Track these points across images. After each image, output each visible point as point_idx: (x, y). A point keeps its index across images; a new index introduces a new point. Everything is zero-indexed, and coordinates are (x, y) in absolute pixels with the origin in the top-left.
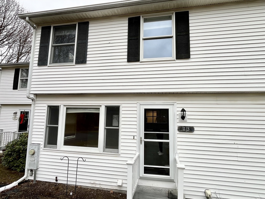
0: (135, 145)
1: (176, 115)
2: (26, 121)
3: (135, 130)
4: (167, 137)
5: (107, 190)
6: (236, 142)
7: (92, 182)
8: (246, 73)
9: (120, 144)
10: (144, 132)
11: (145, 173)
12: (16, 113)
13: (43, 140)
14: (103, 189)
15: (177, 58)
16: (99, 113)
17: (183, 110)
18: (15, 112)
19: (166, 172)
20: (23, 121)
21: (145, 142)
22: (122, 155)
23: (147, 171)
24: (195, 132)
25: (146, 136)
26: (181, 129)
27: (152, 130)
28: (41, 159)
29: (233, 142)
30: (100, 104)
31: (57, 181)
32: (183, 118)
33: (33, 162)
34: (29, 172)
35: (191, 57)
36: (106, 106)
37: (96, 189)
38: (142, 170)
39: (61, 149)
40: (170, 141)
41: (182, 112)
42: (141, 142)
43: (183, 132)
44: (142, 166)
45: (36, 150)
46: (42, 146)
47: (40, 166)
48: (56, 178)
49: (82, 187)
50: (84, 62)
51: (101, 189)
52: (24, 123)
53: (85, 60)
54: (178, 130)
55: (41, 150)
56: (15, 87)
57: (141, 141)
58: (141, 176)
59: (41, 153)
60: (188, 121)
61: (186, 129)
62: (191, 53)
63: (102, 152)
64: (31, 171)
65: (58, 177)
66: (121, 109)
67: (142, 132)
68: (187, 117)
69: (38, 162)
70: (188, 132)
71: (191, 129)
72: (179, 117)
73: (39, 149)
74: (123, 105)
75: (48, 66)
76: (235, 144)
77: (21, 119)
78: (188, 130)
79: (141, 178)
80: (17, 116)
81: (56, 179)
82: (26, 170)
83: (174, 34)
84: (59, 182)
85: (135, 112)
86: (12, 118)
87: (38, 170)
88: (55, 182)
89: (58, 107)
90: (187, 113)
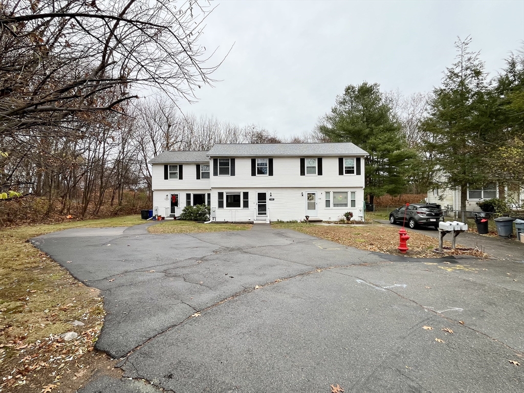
1: (268, 195)
2: (176, 200)
3: (254, 201)
4: (265, 202)
9: (249, 206)
13: (217, 206)
15: (269, 175)
16: (240, 195)
18: (166, 195)
19: (265, 214)
20: (174, 200)
21: (258, 204)
22: (250, 209)
23: (259, 214)
24: (275, 200)
25: (259, 202)
26: (270, 199)
27: (260, 200)
30: (241, 191)
35: (274, 175)
36: (243, 192)
38: (257, 214)
39: (225, 209)
40: (267, 203)
44: (257, 212)
46: (217, 208)
50: (234, 175)
56: (166, 178)
58: (257, 216)
60: (273, 197)
63: (242, 209)
67: (257, 201)
70: (272, 200)
72: (270, 195)
74: (250, 192)
75: (218, 176)
80: (168, 198)
81: (225, 220)
85: (254, 194)
86: (164, 199)
89: (223, 193)
90: (272, 194)
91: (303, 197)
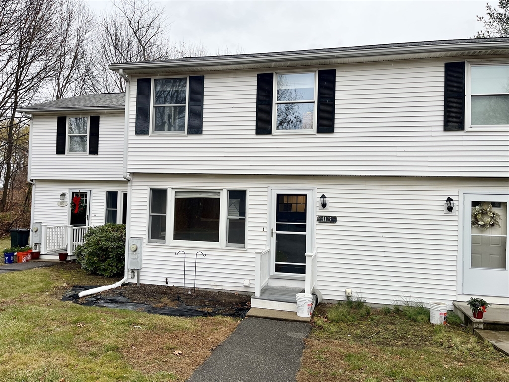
0: (265, 238)
1: (315, 202)
2: (83, 209)
3: (265, 221)
4: (303, 228)
5: (231, 292)
6: (384, 235)
7: (212, 283)
8: (398, 154)
9: (247, 237)
10: (276, 223)
11: (277, 271)
12: (63, 195)
13: (146, 233)
14: (225, 291)
15: (319, 131)
16: (219, 199)
17: (323, 197)
18: (61, 193)
19: (302, 270)
20: (79, 208)
21: (277, 235)
22: (249, 251)
23: (279, 268)
24: (337, 223)
25: (279, 228)
26: (321, 219)
27: (287, 220)
28: (144, 257)
29: (380, 235)
30: (221, 188)
31: (167, 283)
32: (324, 205)
33: (136, 260)
34: (130, 273)
35: (335, 130)
36: (228, 190)
37: (217, 291)
38: (273, 268)
39: (170, 245)
40: (308, 233)
41: (322, 199)
42: (272, 235)
43: (323, 222)
44: (274, 262)
45: (138, 245)
46: (145, 240)
47: (143, 266)
48: (166, 279)
49: (199, 290)
50: (200, 132)
51: (223, 291)
52: (80, 211)
53: (200, 130)
54: (318, 220)
55: (144, 245)
56: (60, 150)
57: (272, 233)
58: (272, 274)
59: (144, 249)
60: (330, 210)
61: (327, 219)
62: (335, 126)
63: (224, 247)
64: (131, 272)
65: (168, 278)
66: (248, 194)
67: (274, 223)
68: (329, 205)
69: (141, 260)
70: (328, 223)
71: (333, 220)
72: (319, 205)
73: (141, 244)
74: (251, 189)
75: (150, 135)
76: (382, 237)
77: (75, 205)
78: (329, 220)
79: (272, 278)
80: (65, 201)
81: (166, 281)
82: (126, 270)
83: (316, 99)
84: (169, 284)
85: (265, 198)
86: (56, 203)
87: (141, 270)
88: (166, 284)
89: (165, 190)
90: (328, 201)
91: (450, 217)
